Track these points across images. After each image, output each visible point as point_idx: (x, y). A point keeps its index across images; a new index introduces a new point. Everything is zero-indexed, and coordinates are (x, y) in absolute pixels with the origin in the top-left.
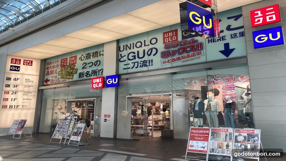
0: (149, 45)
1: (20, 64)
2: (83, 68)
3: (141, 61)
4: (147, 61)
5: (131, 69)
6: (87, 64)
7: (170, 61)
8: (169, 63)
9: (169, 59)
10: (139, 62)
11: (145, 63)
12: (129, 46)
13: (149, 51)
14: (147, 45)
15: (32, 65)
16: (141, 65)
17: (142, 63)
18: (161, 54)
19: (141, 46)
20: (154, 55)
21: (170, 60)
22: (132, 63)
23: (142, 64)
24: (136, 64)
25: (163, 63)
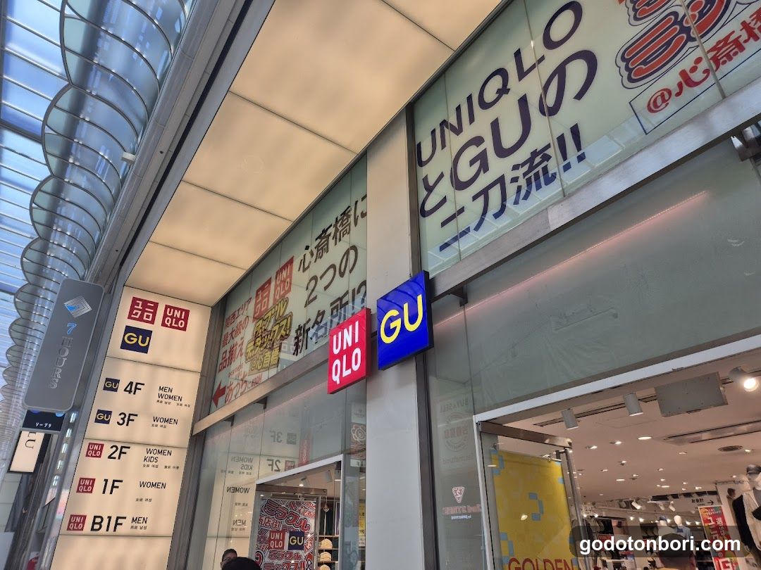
0: (542, 59)
1: (152, 322)
2: (308, 303)
3: (516, 167)
4: (548, 146)
5: (472, 233)
6: (319, 279)
7: (697, 76)
8: (697, 90)
9: (687, 64)
10: (509, 175)
11: (539, 169)
12: (453, 120)
13: (546, 88)
14: (533, 67)
15: (184, 329)
16: (519, 188)
17: (525, 174)
18: (623, 65)
19: (504, 90)
20: (579, 96)
21: (694, 69)
22: (475, 198)
23: (522, 182)
24: (495, 194)
25: (653, 107)
